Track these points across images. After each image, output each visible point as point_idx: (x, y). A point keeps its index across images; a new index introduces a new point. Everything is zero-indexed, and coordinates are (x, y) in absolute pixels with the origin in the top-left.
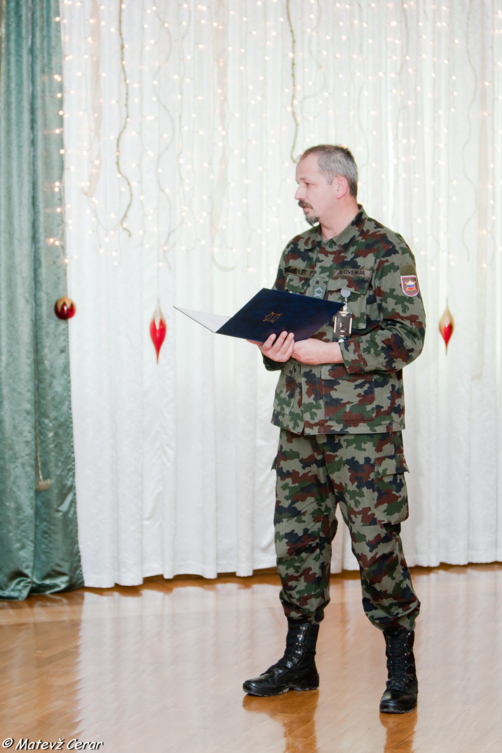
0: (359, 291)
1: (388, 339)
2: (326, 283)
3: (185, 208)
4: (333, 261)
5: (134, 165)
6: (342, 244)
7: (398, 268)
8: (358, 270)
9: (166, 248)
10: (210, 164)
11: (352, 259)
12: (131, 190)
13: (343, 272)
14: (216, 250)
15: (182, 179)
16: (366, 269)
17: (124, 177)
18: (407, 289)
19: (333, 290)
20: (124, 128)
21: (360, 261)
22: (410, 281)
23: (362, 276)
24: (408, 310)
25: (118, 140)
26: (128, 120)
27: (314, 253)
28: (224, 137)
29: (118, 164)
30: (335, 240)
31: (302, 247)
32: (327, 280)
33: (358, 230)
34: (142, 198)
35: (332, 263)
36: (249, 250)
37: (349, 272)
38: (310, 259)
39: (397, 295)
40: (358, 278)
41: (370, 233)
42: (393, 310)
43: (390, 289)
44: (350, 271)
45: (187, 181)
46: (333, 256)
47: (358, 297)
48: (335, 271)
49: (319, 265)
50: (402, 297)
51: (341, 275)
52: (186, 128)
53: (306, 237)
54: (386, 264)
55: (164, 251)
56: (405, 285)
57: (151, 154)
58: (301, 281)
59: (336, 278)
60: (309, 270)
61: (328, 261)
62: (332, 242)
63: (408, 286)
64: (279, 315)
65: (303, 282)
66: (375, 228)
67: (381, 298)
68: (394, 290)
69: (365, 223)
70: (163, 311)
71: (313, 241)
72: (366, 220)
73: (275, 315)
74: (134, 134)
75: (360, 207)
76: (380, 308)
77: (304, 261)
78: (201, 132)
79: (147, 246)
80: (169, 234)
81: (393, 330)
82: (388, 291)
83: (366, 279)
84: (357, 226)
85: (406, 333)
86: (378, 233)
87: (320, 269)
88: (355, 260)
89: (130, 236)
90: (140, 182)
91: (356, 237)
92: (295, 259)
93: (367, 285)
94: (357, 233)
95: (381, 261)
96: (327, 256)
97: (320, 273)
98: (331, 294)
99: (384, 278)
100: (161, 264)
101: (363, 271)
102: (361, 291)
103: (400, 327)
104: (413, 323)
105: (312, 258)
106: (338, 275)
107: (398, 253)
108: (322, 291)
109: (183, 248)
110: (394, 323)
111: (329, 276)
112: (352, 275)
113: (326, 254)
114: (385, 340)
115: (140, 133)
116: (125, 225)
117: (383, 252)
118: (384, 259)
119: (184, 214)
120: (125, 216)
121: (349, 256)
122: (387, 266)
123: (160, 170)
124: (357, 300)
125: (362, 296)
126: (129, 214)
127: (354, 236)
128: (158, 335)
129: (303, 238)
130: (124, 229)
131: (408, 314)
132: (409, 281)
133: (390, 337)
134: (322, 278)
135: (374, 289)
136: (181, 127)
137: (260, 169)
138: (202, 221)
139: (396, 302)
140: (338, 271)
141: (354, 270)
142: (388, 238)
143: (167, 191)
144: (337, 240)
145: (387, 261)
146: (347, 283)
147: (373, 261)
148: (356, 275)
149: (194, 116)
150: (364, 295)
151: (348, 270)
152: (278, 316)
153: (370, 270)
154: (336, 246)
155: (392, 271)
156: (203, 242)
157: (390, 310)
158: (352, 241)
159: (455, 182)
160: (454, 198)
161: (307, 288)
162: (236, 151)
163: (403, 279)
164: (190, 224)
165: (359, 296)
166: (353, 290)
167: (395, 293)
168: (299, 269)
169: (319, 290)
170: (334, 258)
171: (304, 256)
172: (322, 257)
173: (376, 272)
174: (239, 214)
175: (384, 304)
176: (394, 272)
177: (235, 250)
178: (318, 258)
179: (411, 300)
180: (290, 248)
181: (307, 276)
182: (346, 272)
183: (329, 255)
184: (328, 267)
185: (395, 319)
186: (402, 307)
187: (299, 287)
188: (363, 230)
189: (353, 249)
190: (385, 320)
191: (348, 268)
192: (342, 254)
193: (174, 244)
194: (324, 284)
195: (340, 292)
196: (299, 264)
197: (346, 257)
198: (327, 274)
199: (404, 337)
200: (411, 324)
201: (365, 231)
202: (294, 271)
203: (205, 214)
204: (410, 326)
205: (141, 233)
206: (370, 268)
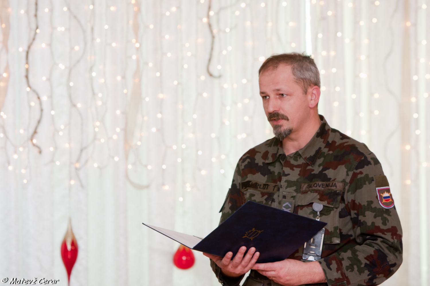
0: (332, 205)
1: (371, 255)
2: (293, 197)
3: (98, 124)
4: (299, 175)
5: (44, 78)
6: (308, 156)
7: (372, 180)
8: (329, 182)
9: (78, 165)
10: (124, 77)
11: (321, 172)
12: (41, 104)
13: (312, 186)
14: (130, 167)
15: (94, 94)
16: (338, 182)
17: (34, 91)
18: (384, 201)
19: (303, 204)
20: (34, 39)
21: (330, 173)
22: (386, 193)
23: (334, 188)
24: (388, 222)
25: (27, 53)
26: (38, 31)
27: (275, 167)
28: (138, 49)
29: (27, 77)
30: (300, 153)
31: (259, 160)
32: (295, 194)
33: (323, 142)
34: (53, 113)
35: (298, 177)
36: (164, 167)
37: (319, 185)
38: (270, 173)
39: (375, 208)
40: (330, 191)
41: (337, 144)
42: (373, 223)
43: (368, 202)
44: (320, 183)
45: (100, 95)
46: (299, 169)
47: (330, 211)
48: (303, 185)
49: (284, 179)
50: (380, 209)
51: (311, 188)
52: (98, 40)
53: (263, 151)
54: (359, 176)
55: (76, 169)
56: (380, 196)
57: (62, 66)
58: (263, 196)
59: (305, 192)
60: (272, 185)
61: (294, 175)
62: (297, 155)
63: (385, 198)
64: (260, 232)
65: (266, 196)
66: (342, 139)
67: (356, 212)
68: (372, 202)
69: (329, 134)
70: (75, 231)
71: (274, 155)
72: (330, 131)
73: (255, 232)
74: (44, 45)
75: (321, 118)
76: (356, 222)
77: (264, 175)
78: (114, 45)
79: (58, 163)
80: (82, 151)
81: (374, 245)
82: (366, 204)
83: (338, 192)
84: (322, 138)
85: (387, 248)
86: (345, 144)
87: (286, 183)
88: (324, 172)
89: (40, 152)
90: (51, 97)
91: (322, 149)
92: (254, 174)
93: (339, 198)
94: (323, 145)
95: (354, 173)
96: (293, 170)
97: (286, 188)
98: (302, 209)
99: (358, 191)
100: (72, 182)
101: (335, 184)
102: (334, 205)
103: (381, 242)
104: (394, 237)
105: (274, 172)
106: (307, 189)
107: (371, 164)
108: (290, 206)
109: (96, 165)
110: (374, 238)
111: (296, 191)
112: (323, 189)
113: (292, 167)
114: (368, 256)
115: (50, 45)
116: (35, 141)
117: (355, 164)
118: (358, 171)
119: (97, 130)
120: (35, 132)
121: (317, 169)
122: (361, 178)
123: (71, 84)
124: (330, 213)
125: (335, 209)
126: (39, 130)
127: (320, 148)
128: (69, 256)
129: (260, 152)
130: (34, 145)
131: (389, 226)
132: (384, 192)
133: (373, 253)
134: (289, 193)
135: (346, 203)
136: (93, 39)
137: (176, 83)
138: (115, 137)
139: (375, 215)
140: (306, 185)
141: (324, 183)
142: (358, 149)
143: (79, 105)
144: (303, 153)
145: (361, 173)
146: (318, 197)
147: (345, 173)
148: (327, 188)
149: (106, 27)
150: (337, 208)
151: (317, 183)
152: (258, 232)
153: (342, 182)
154: (301, 158)
155: (367, 182)
156: (116, 159)
157: (369, 224)
158: (319, 153)
159: (376, 96)
160: (376, 112)
161: (272, 203)
162: (151, 65)
163: (378, 190)
164: (103, 141)
165: (332, 209)
166: (325, 203)
167: (373, 206)
168: (260, 184)
169: (287, 205)
170: (300, 171)
171: (264, 170)
172: (287, 170)
173: (349, 184)
174: (154, 130)
175: (361, 218)
176: (369, 183)
177: (149, 167)
178: (284, 172)
179: (388, 212)
180: (246, 163)
181: (270, 189)
182: (315, 185)
183: (294, 168)
184: (294, 181)
185: (375, 234)
186: (382, 219)
187: (263, 202)
188: (328, 142)
189: (320, 161)
190: (362, 234)
191: (317, 181)
192: (309, 167)
193: (87, 161)
194: (292, 198)
195: (312, 206)
196: (259, 178)
197: (313, 170)
198: (295, 188)
199: (386, 251)
200: (393, 238)
201: (330, 142)
202: (255, 186)
203: (118, 130)
204: (392, 240)
205: (52, 149)
206: (342, 180)
